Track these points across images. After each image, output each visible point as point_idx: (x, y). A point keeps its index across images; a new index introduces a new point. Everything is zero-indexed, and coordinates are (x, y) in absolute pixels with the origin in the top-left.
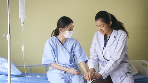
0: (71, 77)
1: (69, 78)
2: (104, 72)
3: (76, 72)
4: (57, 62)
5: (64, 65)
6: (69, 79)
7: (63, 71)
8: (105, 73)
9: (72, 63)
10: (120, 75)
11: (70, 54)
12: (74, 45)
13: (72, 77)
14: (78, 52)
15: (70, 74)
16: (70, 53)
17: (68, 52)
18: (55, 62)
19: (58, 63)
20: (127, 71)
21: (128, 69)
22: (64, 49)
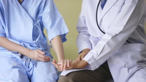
0: (31, 65)
1: (28, 67)
2: (93, 57)
3: (43, 57)
4: (7, 35)
5: (21, 42)
6: (27, 69)
7: (18, 53)
8: (95, 59)
9: (37, 40)
10: (127, 66)
11: (34, 21)
12: (43, 4)
13: (33, 65)
14: (49, 17)
15: (31, 59)
16: (34, 18)
17: (30, 16)
18: (5, 35)
19: (10, 37)
20: (141, 58)
21: (143, 55)
22: (23, 11)
